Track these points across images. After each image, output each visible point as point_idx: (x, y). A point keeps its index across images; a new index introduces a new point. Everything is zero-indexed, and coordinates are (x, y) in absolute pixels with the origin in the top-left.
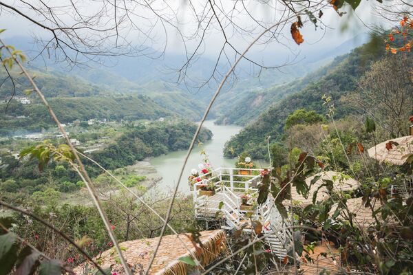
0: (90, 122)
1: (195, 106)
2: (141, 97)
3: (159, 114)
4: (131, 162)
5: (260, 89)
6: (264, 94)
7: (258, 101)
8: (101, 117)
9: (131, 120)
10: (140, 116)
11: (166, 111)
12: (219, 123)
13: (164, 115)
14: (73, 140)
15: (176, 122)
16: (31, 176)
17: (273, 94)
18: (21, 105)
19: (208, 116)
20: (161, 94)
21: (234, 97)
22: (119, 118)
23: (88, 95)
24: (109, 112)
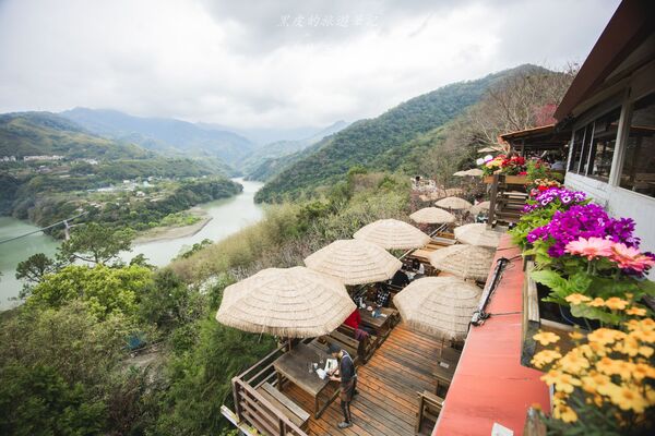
0: (150, 179)
1: (228, 168)
2: (187, 160)
3: (202, 173)
4: (187, 208)
5: (273, 156)
6: (277, 160)
7: (273, 164)
8: (158, 175)
9: (181, 177)
10: (188, 175)
11: (207, 171)
12: (246, 180)
13: (206, 174)
14: (139, 193)
15: (217, 179)
16: (110, 220)
17: (284, 159)
18: (90, 165)
19: (238, 175)
20: (201, 158)
21: (256, 161)
22: (172, 176)
23: (145, 158)
24: (163, 171)
